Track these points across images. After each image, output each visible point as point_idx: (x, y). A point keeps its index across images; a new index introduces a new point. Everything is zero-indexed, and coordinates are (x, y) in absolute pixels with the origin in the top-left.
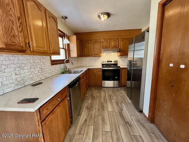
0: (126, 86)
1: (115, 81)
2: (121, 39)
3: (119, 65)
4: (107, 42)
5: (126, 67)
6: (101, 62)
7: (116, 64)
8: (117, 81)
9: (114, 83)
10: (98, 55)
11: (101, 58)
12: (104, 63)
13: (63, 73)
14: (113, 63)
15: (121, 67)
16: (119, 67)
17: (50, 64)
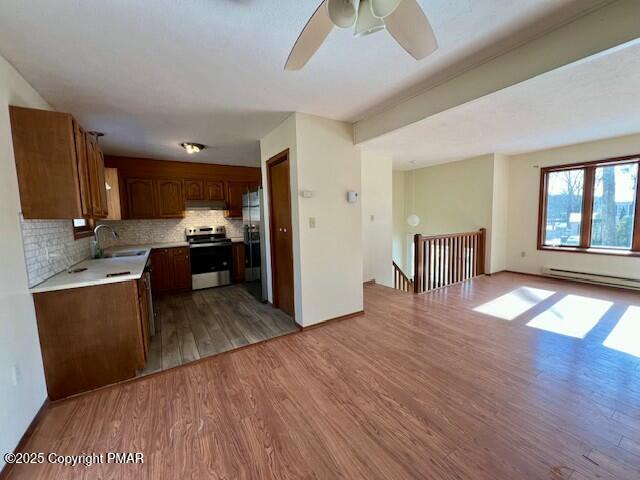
0: (244, 279)
1: (223, 273)
2: (229, 182)
3: (228, 236)
4: (198, 185)
5: (242, 239)
6: (183, 231)
7: (223, 235)
8: (228, 272)
9: (219, 276)
10: (176, 215)
11: (184, 221)
12: (192, 233)
13: (97, 257)
14: (213, 232)
15: (233, 240)
16: (230, 240)
17: (72, 237)
